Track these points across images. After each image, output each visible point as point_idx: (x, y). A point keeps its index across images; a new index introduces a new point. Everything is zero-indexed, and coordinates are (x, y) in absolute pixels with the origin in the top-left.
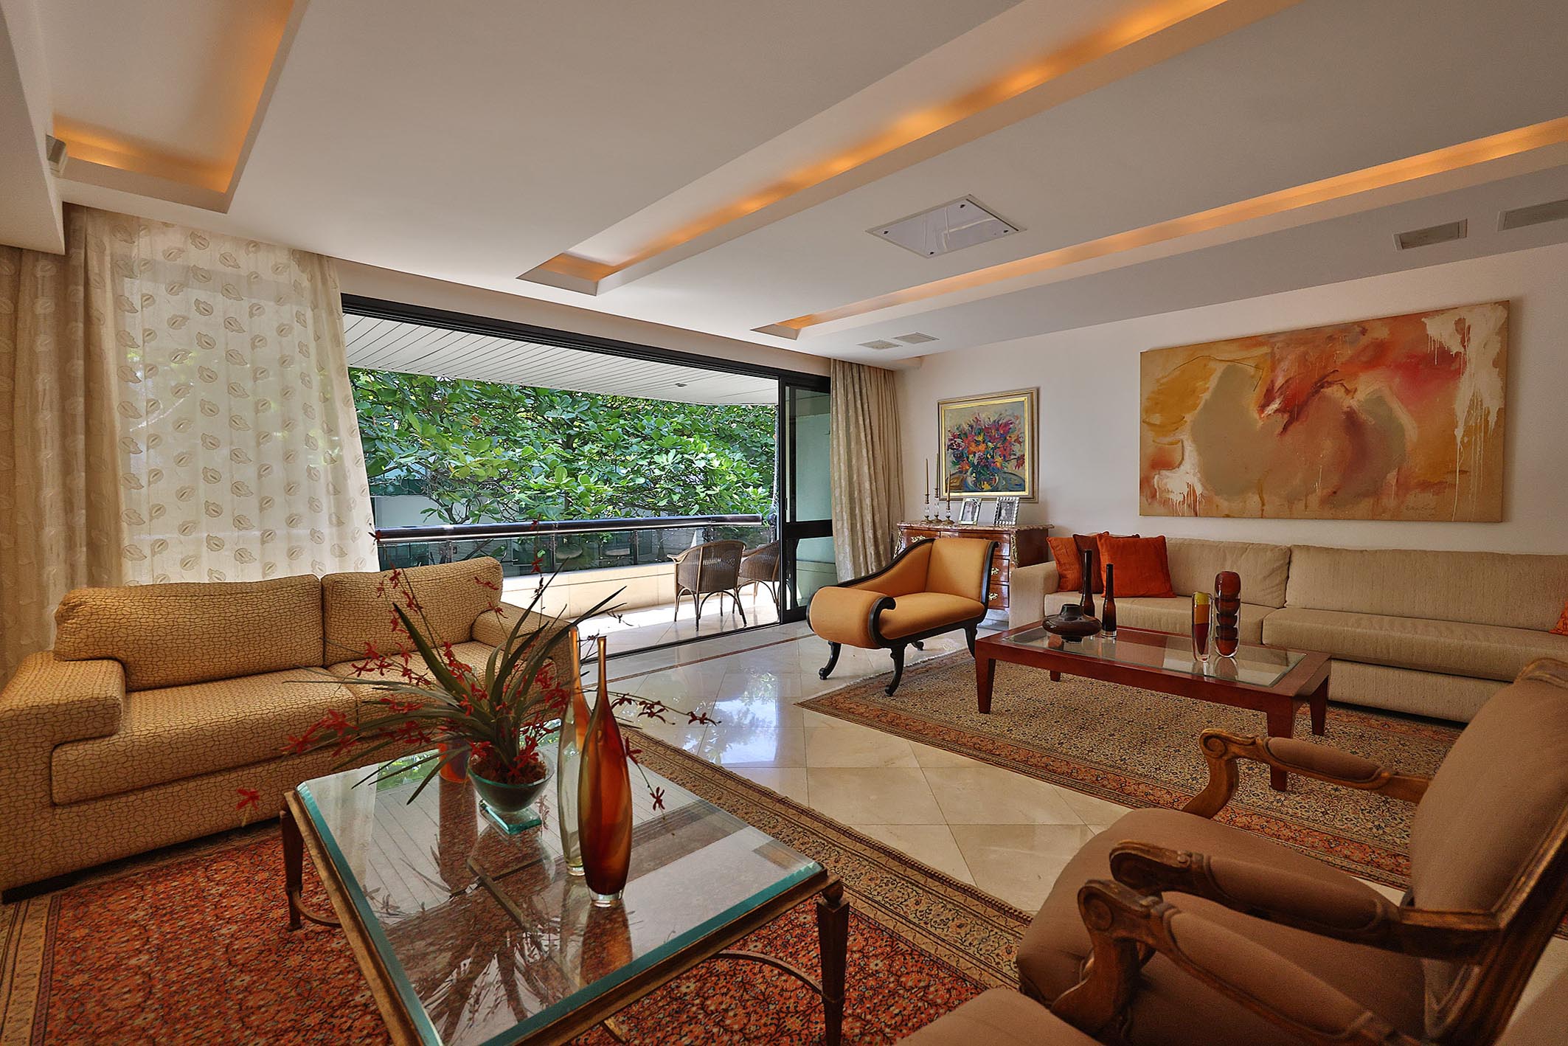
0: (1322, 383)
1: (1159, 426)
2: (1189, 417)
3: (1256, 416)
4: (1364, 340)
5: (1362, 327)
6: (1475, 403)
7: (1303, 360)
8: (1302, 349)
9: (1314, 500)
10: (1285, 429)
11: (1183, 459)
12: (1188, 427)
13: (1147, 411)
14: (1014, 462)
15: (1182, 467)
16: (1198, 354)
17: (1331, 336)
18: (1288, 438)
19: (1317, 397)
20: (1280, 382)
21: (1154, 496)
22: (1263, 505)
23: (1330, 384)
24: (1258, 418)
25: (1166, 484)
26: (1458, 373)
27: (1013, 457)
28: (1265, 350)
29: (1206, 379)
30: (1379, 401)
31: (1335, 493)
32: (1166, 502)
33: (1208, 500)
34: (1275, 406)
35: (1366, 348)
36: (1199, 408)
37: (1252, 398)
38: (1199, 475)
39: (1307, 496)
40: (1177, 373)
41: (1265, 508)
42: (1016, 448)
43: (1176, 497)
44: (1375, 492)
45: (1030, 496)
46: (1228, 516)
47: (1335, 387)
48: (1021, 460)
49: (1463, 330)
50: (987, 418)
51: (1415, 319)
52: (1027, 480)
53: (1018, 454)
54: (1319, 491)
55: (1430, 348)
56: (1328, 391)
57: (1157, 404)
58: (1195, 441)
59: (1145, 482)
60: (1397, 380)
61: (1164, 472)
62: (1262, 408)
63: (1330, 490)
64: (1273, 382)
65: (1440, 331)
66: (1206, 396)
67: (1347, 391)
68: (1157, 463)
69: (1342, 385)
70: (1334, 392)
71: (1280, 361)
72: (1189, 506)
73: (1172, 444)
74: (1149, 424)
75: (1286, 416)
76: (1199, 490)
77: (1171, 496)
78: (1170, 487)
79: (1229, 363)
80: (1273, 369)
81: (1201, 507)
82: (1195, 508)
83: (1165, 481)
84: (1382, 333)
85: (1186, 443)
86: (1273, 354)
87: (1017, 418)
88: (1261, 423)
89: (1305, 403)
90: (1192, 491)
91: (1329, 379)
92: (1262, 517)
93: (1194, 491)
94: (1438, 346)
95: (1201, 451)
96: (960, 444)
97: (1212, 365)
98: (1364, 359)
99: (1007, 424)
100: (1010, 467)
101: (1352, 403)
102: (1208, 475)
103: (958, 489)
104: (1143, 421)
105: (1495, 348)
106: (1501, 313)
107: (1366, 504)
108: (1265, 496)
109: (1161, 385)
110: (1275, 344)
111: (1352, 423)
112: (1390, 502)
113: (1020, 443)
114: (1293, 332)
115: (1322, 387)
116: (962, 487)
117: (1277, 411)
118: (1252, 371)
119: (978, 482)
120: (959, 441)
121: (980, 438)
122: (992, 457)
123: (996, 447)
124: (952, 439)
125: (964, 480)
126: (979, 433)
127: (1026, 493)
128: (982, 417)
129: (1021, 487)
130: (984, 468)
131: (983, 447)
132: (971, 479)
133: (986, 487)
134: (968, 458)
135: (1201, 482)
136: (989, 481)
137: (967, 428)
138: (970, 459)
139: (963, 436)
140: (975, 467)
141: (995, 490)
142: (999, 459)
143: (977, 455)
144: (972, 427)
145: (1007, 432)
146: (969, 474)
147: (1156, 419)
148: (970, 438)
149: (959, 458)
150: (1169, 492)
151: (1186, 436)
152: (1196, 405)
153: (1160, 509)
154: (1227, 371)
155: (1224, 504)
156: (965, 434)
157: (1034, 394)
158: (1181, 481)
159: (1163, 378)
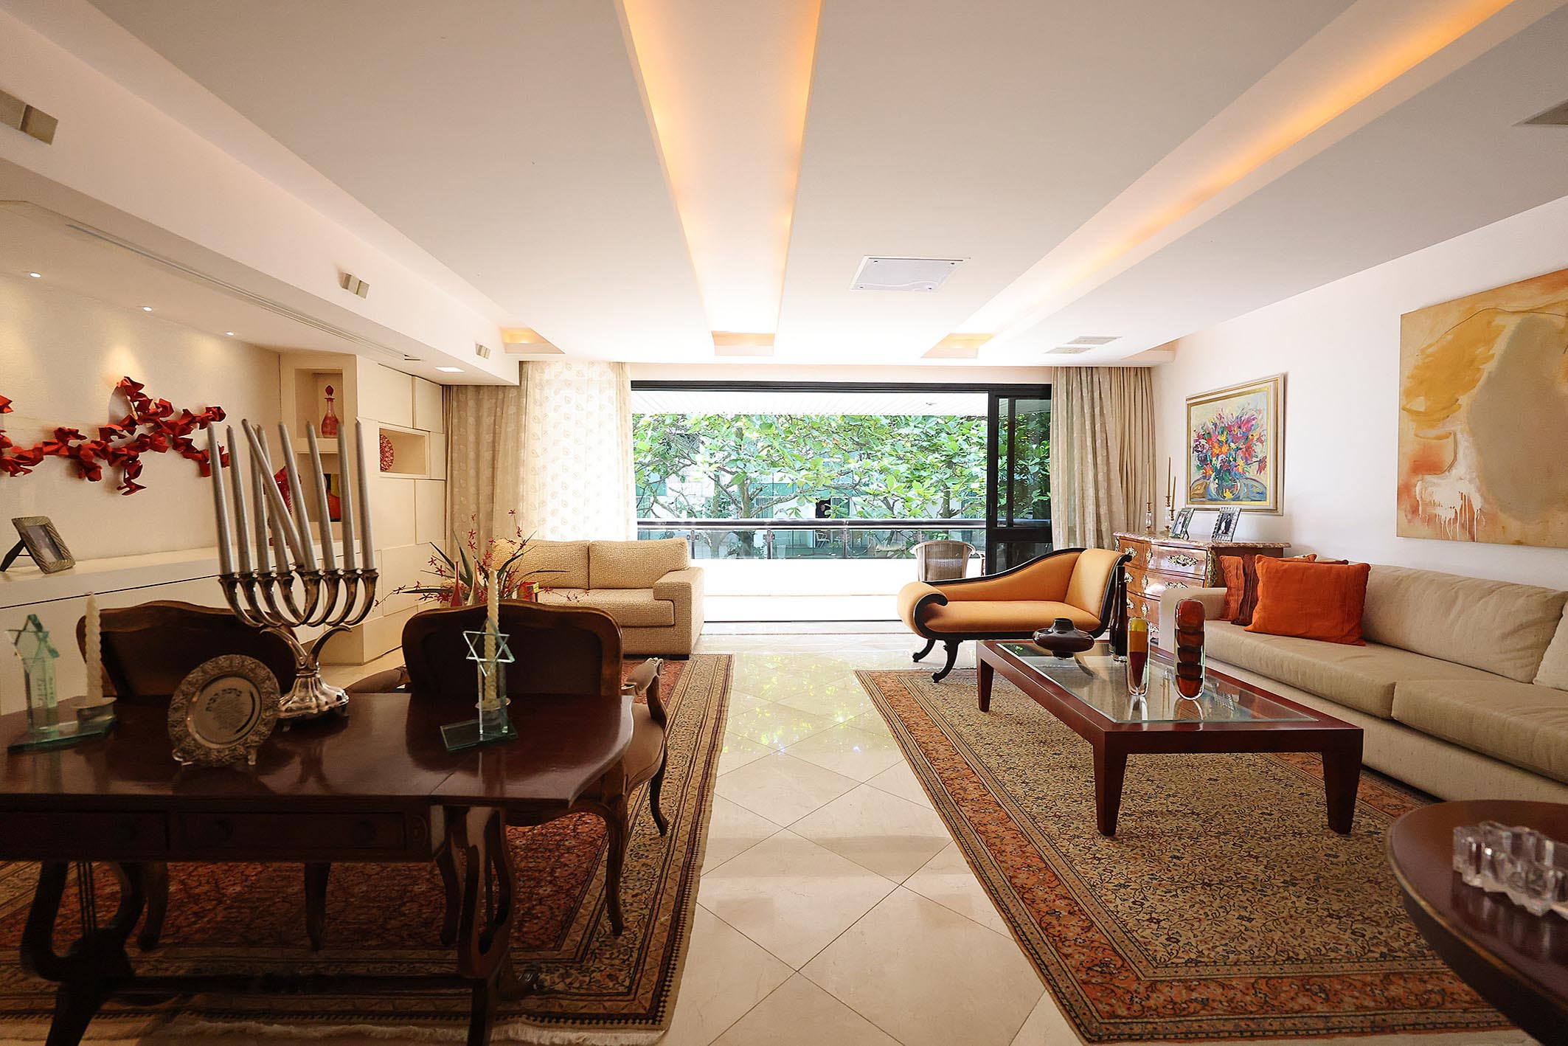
1: (1424, 413)
2: (1464, 400)
11: (1455, 459)
12: (1461, 414)
13: (1408, 393)
14: (1256, 466)
15: (1454, 472)
16: (1482, 307)
21: (1415, 510)
25: (1431, 494)
27: (1254, 459)
29: (1490, 341)
32: (1431, 520)
33: (1491, 518)
36: (1478, 386)
38: (1476, 481)
40: (1449, 339)
42: (1258, 449)
43: (1446, 514)
45: (1271, 507)
48: (1262, 463)
50: (1231, 414)
52: (1268, 488)
53: (1260, 456)
57: (1421, 383)
58: (1473, 433)
59: (1404, 491)
61: (1428, 478)
66: (1489, 368)
68: (1422, 466)
72: (1463, 526)
73: (1439, 438)
74: (1409, 411)
76: (1477, 504)
77: (1438, 511)
78: (1437, 497)
79: (1524, 315)
81: (1481, 528)
83: (1430, 489)
85: (1459, 436)
87: (1260, 412)
90: (1468, 506)
93: (1471, 508)
95: (1481, 451)
96: (1202, 447)
97: (1501, 319)
99: (1248, 421)
100: (1252, 471)
102: (1488, 481)
103: (1200, 497)
104: (1403, 409)
109: (1428, 356)
113: (1262, 442)
116: (1206, 495)
118: (1561, 323)
119: (1220, 489)
120: (1203, 442)
121: (1223, 438)
122: (1235, 460)
123: (1238, 449)
124: (1197, 441)
125: (1207, 487)
126: (1222, 433)
127: (1268, 503)
128: (1226, 413)
129: (1262, 495)
130: (1225, 473)
131: (1225, 449)
132: (1213, 487)
133: (1228, 495)
134: (1211, 461)
135: (1479, 490)
136: (1231, 488)
137: (1211, 426)
138: (1214, 462)
139: (1207, 436)
140: (1218, 472)
141: (1237, 499)
142: (1240, 462)
143: (1220, 459)
144: (1215, 425)
145: (1249, 430)
146: (1212, 479)
147: (1420, 404)
148: (1213, 438)
149: (1204, 461)
150: (1434, 505)
151: (1459, 425)
152: (1474, 382)
153: (1424, 530)
154: (1520, 328)
155: (1514, 526)
156: (1209, 433)
157: (1280, 382)
158: (1452, 489)
159: (1430, 347)
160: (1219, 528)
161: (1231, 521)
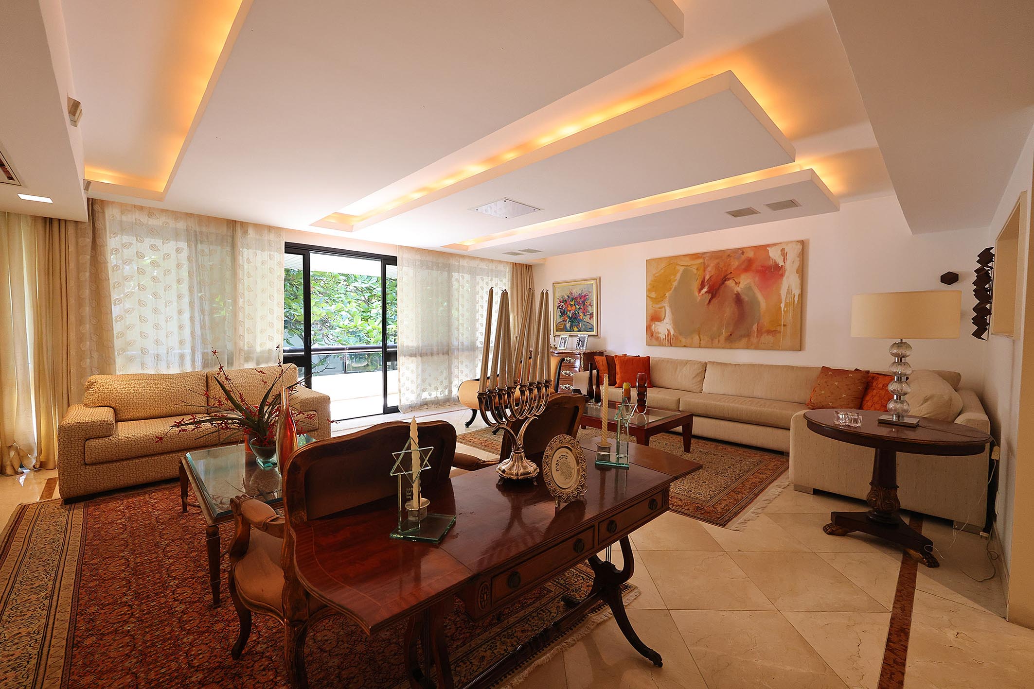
0: (725, 279)
1: (654, 298)
2: (667, 295)
3: (697, 294)
4: (743, 257)
5: (742, 251)
6: (789, 291)
7: (717, 267)
8: (717, 261)
9: (722, 338)
10: (710, 301)
11: (665, 316)
12: (667, 300)
13: (649, 291)
14: (589, 316)
15: (665, 320)
16: (672, 261)
17: (729, 255)
18: (711, 306)
19: (723, 286)
20: (707, 277)
21: (652, 336)
22: (700, 340)
23: (729, 279)
25: (658, 329)
26: (782, 275)
27: (588, 313)
28: (701, 261)
29: (675, 274)
30: (749, 288)
31: (731, 335)
32: (658, 339)
33: (676, 338)
34: (705, 290)
35: (744, 261)
36: (672, 290)
37: (696, 285)
38: (672, 325)
39: (719, 336)
40: (662, 271)
41: (701, 342)
42: (589, 308)
43: (662, 336)
44: (748, 335)
45: (596, 334)
46: (685, 346)
47: (731, 281)
48: (592, 315)
49: (784, 254)
50: (576, 292)
51: (764, 248)
52: (594, 326)
53: (590, 312)
54: (724, 334)
55: (771, 263)
56: (727, 283)
57: (653, 287)
58: (671, 307)
59: (648, 328)
60: (757, 279)
61: (656, 323)
62: (700, 290)
63: (729, 334)
64: (704, 278)
65: (775, 255)
66: (675, 284)
67: (736, 283)
68: (654, 318)
69: (734, 280)
70: (731, 283)
71: (708, 266)
72: (668, 340)
73: (660, 308)
74: (649, 297)
75: (710, 295)
76: (672, 333)
77: (660, 335)
78: (660, 330)
79: (685, 267)
80: (704, 271)
81: (673, 341)
82: (671, 341)
83: (657, 327)
84: (751, 254)
85: (666, 308)
86: (704, 263)
87: (590, 292)
88: (699, 298)
89: (719, 288)
90: (669, 333)
91: (728, 277)
92: (700, 347)
93: (670, 334)
94: (774, 262)
95: (673, 313)
96: (563, 306)
97: (678, 267)
98: (743, 267)
99: (585, 296)
100: (587, 319)
101: (738, 289)
102: (676, 323)
103: (561, 330)
104: (647, 296)
105: (797, 264)
106: (800, 247)
107: (744, 341)
108: (701, 336)
109: (656, 277)
110: (705, 258)
111: (738, 299)
112: (754, 340)
113: (591, 306)
114: (713, 252)
115: (725, 281)
116: (564, 329)
117: (706, 292)
118: (695, 271)
119: (571, 326)
120: (563, 304)
121: (573, 303)
122: (578, 313)
123: (580, 308)
124: (559, 303)
125: (565, 326)
126: (572, 300)
127: (594, 333)
128: (574, 291)
129: (592, 329)
130: (574, 319)
131: (574, 308)
132: (568, 325)
133: (575, 329)
134: (567, 313)
135: (673, 328)
136: (577, 326)
137: (566, 297)
138: (568, 314)
139: (565, 301)
140: (570, 318)
141: (580, 331)
142: (581, 314)
143: (571, 312)
144: (568, 296)
145: (585, 300)
146: (567, 322)
147: (653, 295)
148: (568, 303)
149: (563, 313)
150: (659, 333)
151: (666, 304)
152: (671, 289)
153: (655, 342)
154: (684, 271)
155: (683, 340)
156: (566, 300)
157: (598, 280)
158: (664, 328)
159: (656, 273)
161: (584, 341)
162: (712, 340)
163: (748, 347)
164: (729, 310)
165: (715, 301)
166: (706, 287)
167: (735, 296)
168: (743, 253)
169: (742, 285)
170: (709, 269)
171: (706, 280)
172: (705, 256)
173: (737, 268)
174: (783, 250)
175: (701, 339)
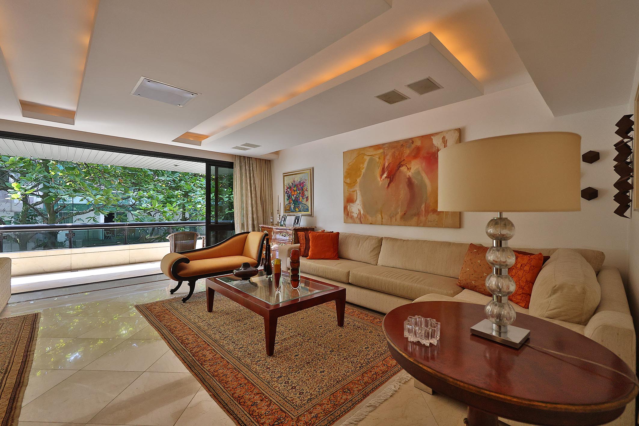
0: (400, 165)
1: (349, 184)
2: (358, 180)
4: (413, 146)
5: (411, 141)
7: (393, 155)
8: (393, 150)
9: (398, 217)
10: (389, 185)
11: (357, 198)
12: (358, 184)
13: (345, 177)
14: (305, 199)
15: (357, 202)
16: (360, 152)
17: (402, 145)
18: (389, 189)
19: (399, 171)
20: (386, 165)
21: (348, 215)
22: (382, 219)
23: (402, 165)
24: (380, 180)
27: (305, 197)
28: (381, 151)
29: (363, 163)
30: (418, 173)
31: (405, 214)
32: (352, 217)
33: (365, 216)
34: (385, 175)
35: (413, 149)
37: (378, 171)
38: (362, 205)
39: (396, 215)
40: (354, 161)
41: (383, 220)
42: (306, 193)
43: (355, 215)
44: (418, 214)
45: (310, 214)
46: (371, 224)
47: (404, 167)
48: (307, 198)
49: (445, 141)
51: (430, 136)
52: (309, 207)
53: (307, 196)
54: (400, 214)
55: (434, 150)
56: (401, 168)
57: (348, 174)
58: (361, 191)
59: (345, 208)
60: (424, 164)
61: (351, 204)
62: (381, 176)
63: (403, 213)
64: (384, 165)
65: (437, 142)
66: (363, 171)
67: (408, 169)
68: (349, 200)
69: (406, 165)
70: (404, 169)
71: (386, 155)
72: (359, 219)
73: (353, 192)
74: (346, 183)
75: (389, 180)
77: (353, 215)
78: (353, 210)
79: (370, 156)
80: (384, 159)
81: (363, 219)
82: (361, 220)
83: (351, 208)
84: (418, 143)
85: (357, 191)
86: (384, 152)
87: (306, 180)
88: (381, 183)
89: (395, 174)
90: (360, 213)
91: (402, 163)
92: (382, 225)
93: (361, 213)
94: (437, 149)
95: (362, 196)
96: (289, 191)
97: (365, 157)
98: (413, 154)
99: (303, 183)
100: (304, 201)
101: (409, 174)
102: (364, 204)
104: (344, 182)
106: (457, 134)
107: (415, 219)
108: (383, 215)
109: (350, 166)
110: (384, 148)
111: (410, 183)
112: (423, 218)
113: (307, 191)
114: (390, 143)
115: (400, 167)
116: (290, 210)
117: (386, 177)
118: (378, 160)
119: (294, 208)
120: (289, 190)
121: (295, 189)
122: (299, 197)
123: (300, 193)
124: (287, 189)
125: (290, 207)
126: (295, 187)
127: (309, 213)
128: (296, 180)
129: (307, 210)
130: (296, 202)
131: (296, 193)
132: (292, 206)
133: (297, 210)
134: (291, 197)
135: (362, 208)
136: (298, 207)
137: (291, 184)
138: (292, 198)
140: (294, 201)
141: (300, 211)
142: (301, 198)
143: (294, 196)
144: (292, 184)
145: (303, 186)
146: (292, 204)
147: (348, 181)
148: (292, 189)
149: (289, 197)
150: (352, 213)
151: (357, 188)
152: (360, 175)
153: (350, 220)
154: (370, 160)
155: (370, 218)
156: (290, 187)
157: (312, 170)
158: (356, 208)
159: (350, 163)
160: (295, 222)
161: (299, 219)
162: (391, 218)
163: (418, 225)
164: (403, 192)
165: (392, 184)
166: (386, 173)
167: (407, 180)
168: (413, 142)
169: (412, 170)
170: (388, 157)
171: (386, 167)
172: (384, 146)
173: (408, 156)
174: (444, 138)
175: (383, 217)
